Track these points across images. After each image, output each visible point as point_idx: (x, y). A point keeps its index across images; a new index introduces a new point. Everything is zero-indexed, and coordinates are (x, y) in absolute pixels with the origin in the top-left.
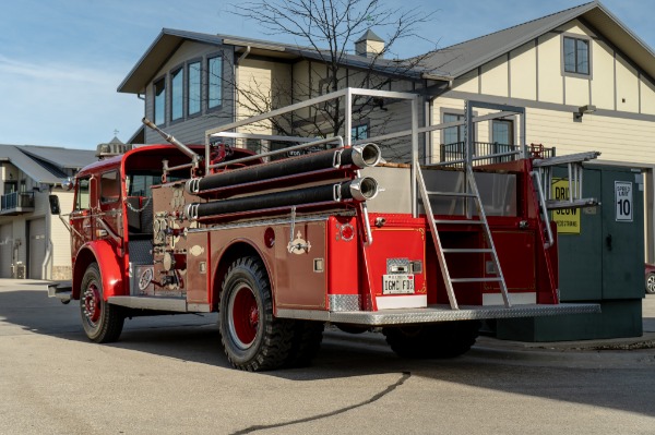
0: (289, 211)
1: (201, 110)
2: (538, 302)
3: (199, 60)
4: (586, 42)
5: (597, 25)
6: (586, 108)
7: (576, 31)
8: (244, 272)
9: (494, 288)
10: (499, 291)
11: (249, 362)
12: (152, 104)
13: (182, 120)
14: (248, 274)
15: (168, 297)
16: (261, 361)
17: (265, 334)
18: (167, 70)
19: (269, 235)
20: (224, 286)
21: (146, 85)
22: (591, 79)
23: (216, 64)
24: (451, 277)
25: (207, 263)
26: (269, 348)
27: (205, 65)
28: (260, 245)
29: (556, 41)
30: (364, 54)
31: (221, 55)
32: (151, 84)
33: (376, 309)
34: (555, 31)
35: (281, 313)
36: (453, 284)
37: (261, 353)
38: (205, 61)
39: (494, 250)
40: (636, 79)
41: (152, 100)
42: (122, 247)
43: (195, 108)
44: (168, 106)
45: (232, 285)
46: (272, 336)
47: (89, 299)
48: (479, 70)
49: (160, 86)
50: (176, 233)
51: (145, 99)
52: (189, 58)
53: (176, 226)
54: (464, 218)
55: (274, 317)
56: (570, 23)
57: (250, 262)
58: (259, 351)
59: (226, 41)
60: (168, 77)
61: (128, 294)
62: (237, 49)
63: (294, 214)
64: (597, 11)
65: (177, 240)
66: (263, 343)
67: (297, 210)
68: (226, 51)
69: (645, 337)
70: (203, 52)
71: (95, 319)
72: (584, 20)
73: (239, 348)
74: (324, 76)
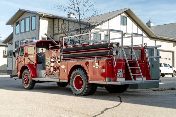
0: (95, 57)
1: (30, 30)
2: (146, 80)
3: (29, 17)
4: (126, 17)
5: (128, 13)
6: (126, 33)
7: (124, 14)
8: (79, 72)
9: (140, 76)
10: (141, 77)
11: (80, 94)
12: (15, 28)
13: (24, 32)
14: (80, 73)
15: (50, 78)
16: (84, 93)
17: (85, 87)
18: (20, 19)
19: (87, 63)
20: (72, 76)
21: (14, 23)
22: (127, 26)
23: (34, 19)
24: (132, 74)
25: (66, 70)
26: (86, 90)
27: (31, 19)
28: (84, 66)
29: (119, 16)
30: (70, 18)
31: (35, 16)
32: (15, 23)
33: (117, 81)
34: (119, 14)
35: (90, 82)
36: (133, 75)
37: (84, 92)
38: (31, 18)
39: (139, 68)
40: (137, 27)
41: (15, 27)
42: (35, 65)
43: (28, 29)
44: (20, 29)
45: (74, 75)
46: (87, 88)
47: (25, 78)
48: (102, 23)
49: (17, 23)
50: (53, 62)
51: (13, 27)
52: (26, 17)
53: (53, 61)
54: (131, 60)
55: (88, 83)
56: (122, 13)
57: (80, 70)
58: (83, 91)
59: (37, 13)
60: (20, 21)
61: (37, 77)
62: (40, 15)
63: (96, 58)
64: (129, 10)
65: (53, 64)
66: (85, 89)
67: (97, 57)
68: (37, 15)
69: (159, 88)
70: (30, 15)
71: (27, 84)
72: (126, 12)
73: (77, 91)
74: (62, 23)
